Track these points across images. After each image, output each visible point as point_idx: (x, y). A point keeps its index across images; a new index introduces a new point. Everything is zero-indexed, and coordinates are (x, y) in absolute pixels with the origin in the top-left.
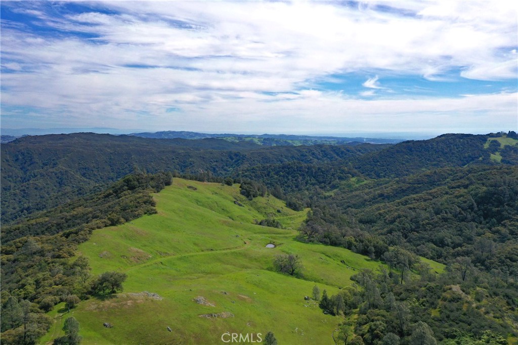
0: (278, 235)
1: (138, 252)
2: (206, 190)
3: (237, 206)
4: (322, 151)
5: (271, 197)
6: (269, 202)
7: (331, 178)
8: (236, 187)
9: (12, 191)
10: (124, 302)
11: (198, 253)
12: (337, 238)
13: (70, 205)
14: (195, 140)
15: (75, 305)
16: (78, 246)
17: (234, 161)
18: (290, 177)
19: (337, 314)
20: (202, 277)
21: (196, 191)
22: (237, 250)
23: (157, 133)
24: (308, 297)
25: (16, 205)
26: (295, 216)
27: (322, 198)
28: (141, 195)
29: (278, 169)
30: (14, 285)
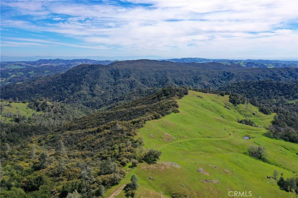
0: (252, 131)
1: (168, 136)
2: (208, 98)
3: (227, 109)
4: (289, 72)
5: (249, 104)
6: (248, 108)
7: (294, 92)
8: (227, 97)
9: (110, 89)
10: (160, 167)
11: (201, 139)
12: (294, 137)
13: (135, 101)
14: (203, 63)
15: (137, 165)
16: (139, 130)
17: (226, 77)
18: (263, 90)
19: (290, 191)
20: (203, 154)
21: (202, 99)
22: (225, 139)
23: (181, 59)
24: (270, 177)
25: (111, 97)
26: (265, 118)
27: (286, 105)
28: (171, 100)
29: (255, 84)
30: (110, 148)
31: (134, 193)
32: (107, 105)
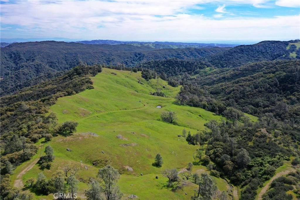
0: (163, 101)
1: (84, 110)
2: (122, 75)
3: (140, 84)
4: (190, 52)
5: (160, 79)
6: (158, 82)
7: (195, 68)
8: (139, 73)
9: (10, 75)
10: (78, 138)
11: (118, 111)
12: (197, 102)
13: (44, 84)
14: (115, 45)
15: (50, 139)
16: (50, 107)
17: (138, 58)
18: (171, 67)
19: (196, 144)
20: (120, 124)
21: (116, 75)
22: (140, 109)
23: (92, 41)
24: (180, 135)
25: (13, 84)
26: (174, 90)
27: (189, 80)
28: (84, 78)
29: (164, 63)
30: (16, 128)
31: (50, 165)
32: (8, 93)
